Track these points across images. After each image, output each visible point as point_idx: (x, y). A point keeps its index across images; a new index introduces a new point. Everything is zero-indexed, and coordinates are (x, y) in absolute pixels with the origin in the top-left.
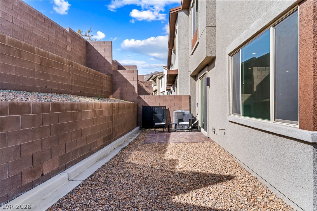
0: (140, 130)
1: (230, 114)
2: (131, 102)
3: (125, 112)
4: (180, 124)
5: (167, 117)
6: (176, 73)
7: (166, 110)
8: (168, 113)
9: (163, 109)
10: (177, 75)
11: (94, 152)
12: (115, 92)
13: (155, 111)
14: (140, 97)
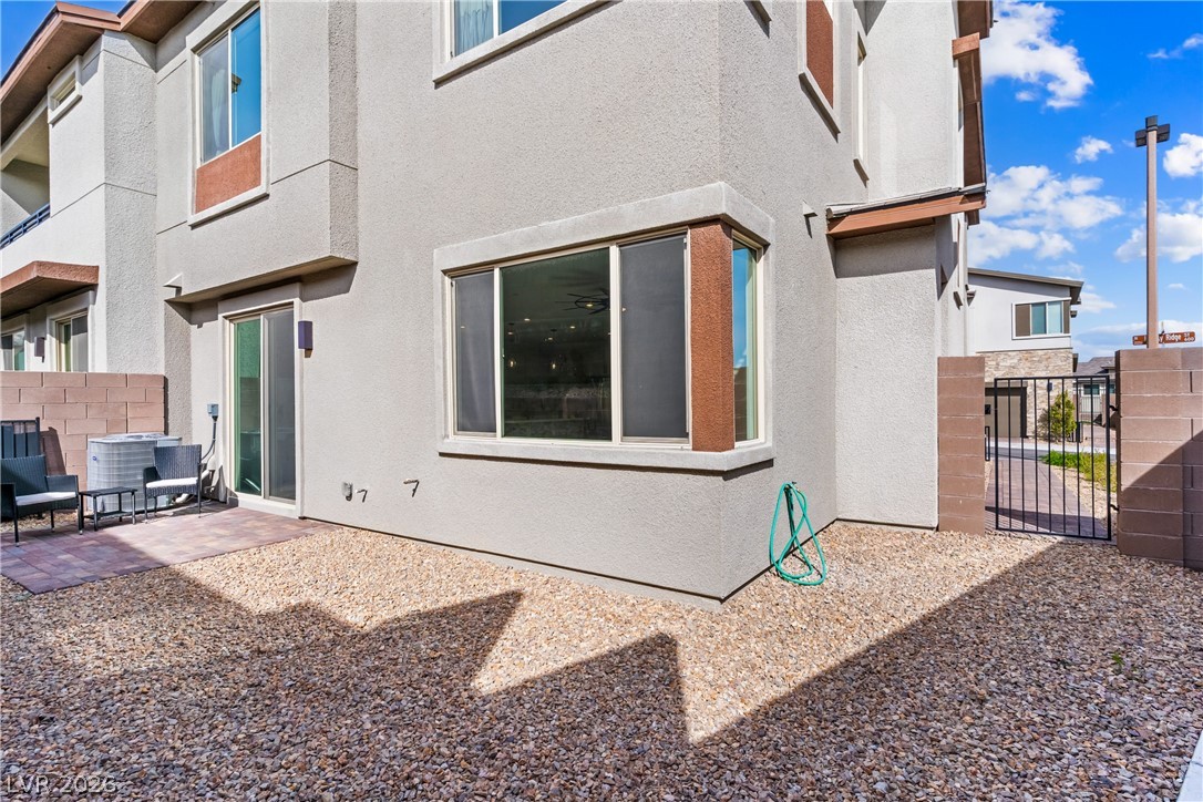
1: (447, 436)
4: (150, 489)
7: (41, 434)
10: (88, 287)
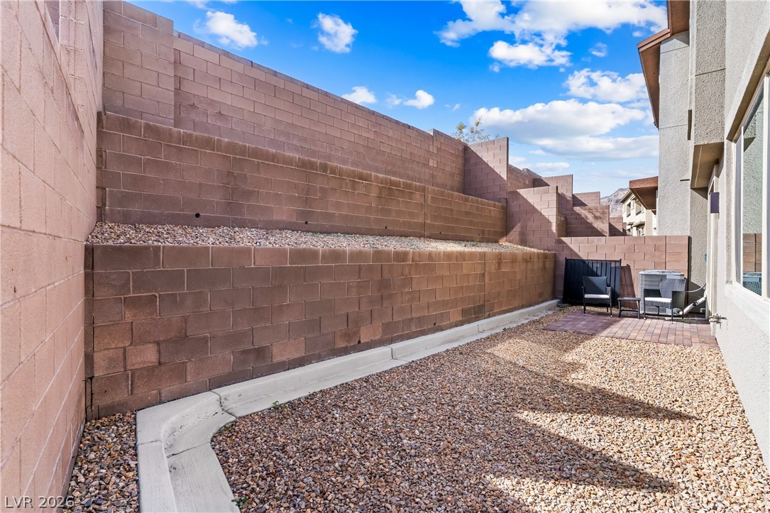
0: (558, 306)
1: (728, 282)
2: (542, 251)
3: (517, 269)
4: (649, 302)
5: (624, 283)
6: (653, 185)
7: (622, 268)
8: (627, 275)
9: (613, 265)
10: (656, 188)
11: (441, 329)
12: (512, 232)
13: (595, 269)
14: (562, 240)
